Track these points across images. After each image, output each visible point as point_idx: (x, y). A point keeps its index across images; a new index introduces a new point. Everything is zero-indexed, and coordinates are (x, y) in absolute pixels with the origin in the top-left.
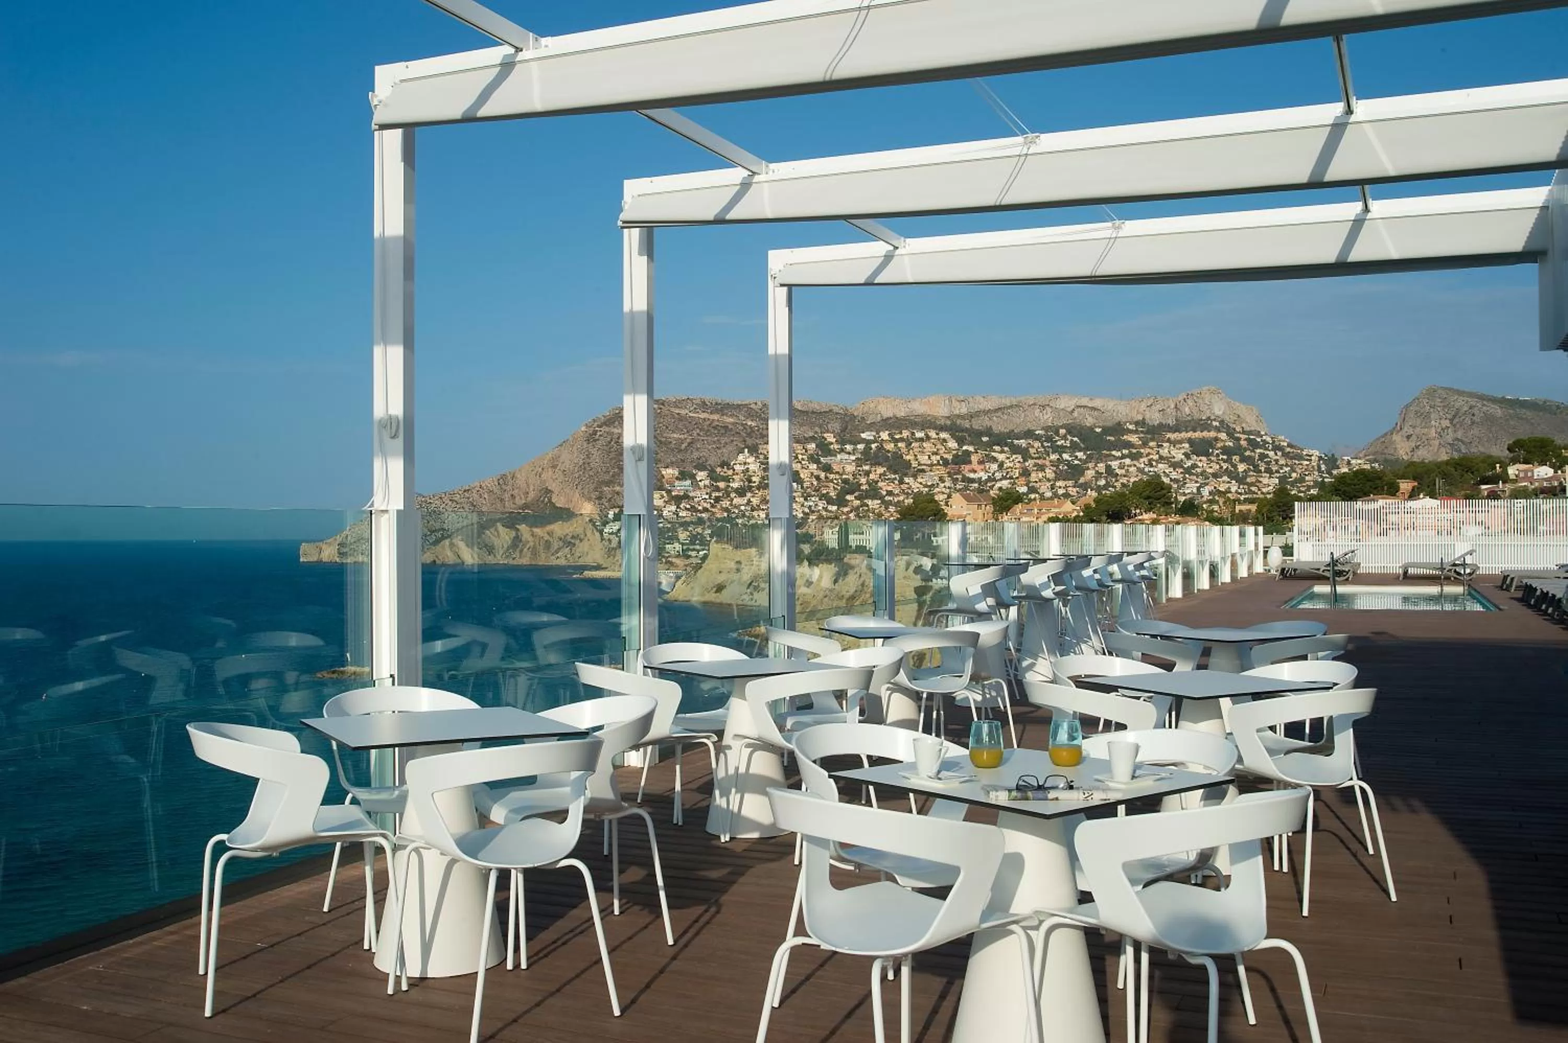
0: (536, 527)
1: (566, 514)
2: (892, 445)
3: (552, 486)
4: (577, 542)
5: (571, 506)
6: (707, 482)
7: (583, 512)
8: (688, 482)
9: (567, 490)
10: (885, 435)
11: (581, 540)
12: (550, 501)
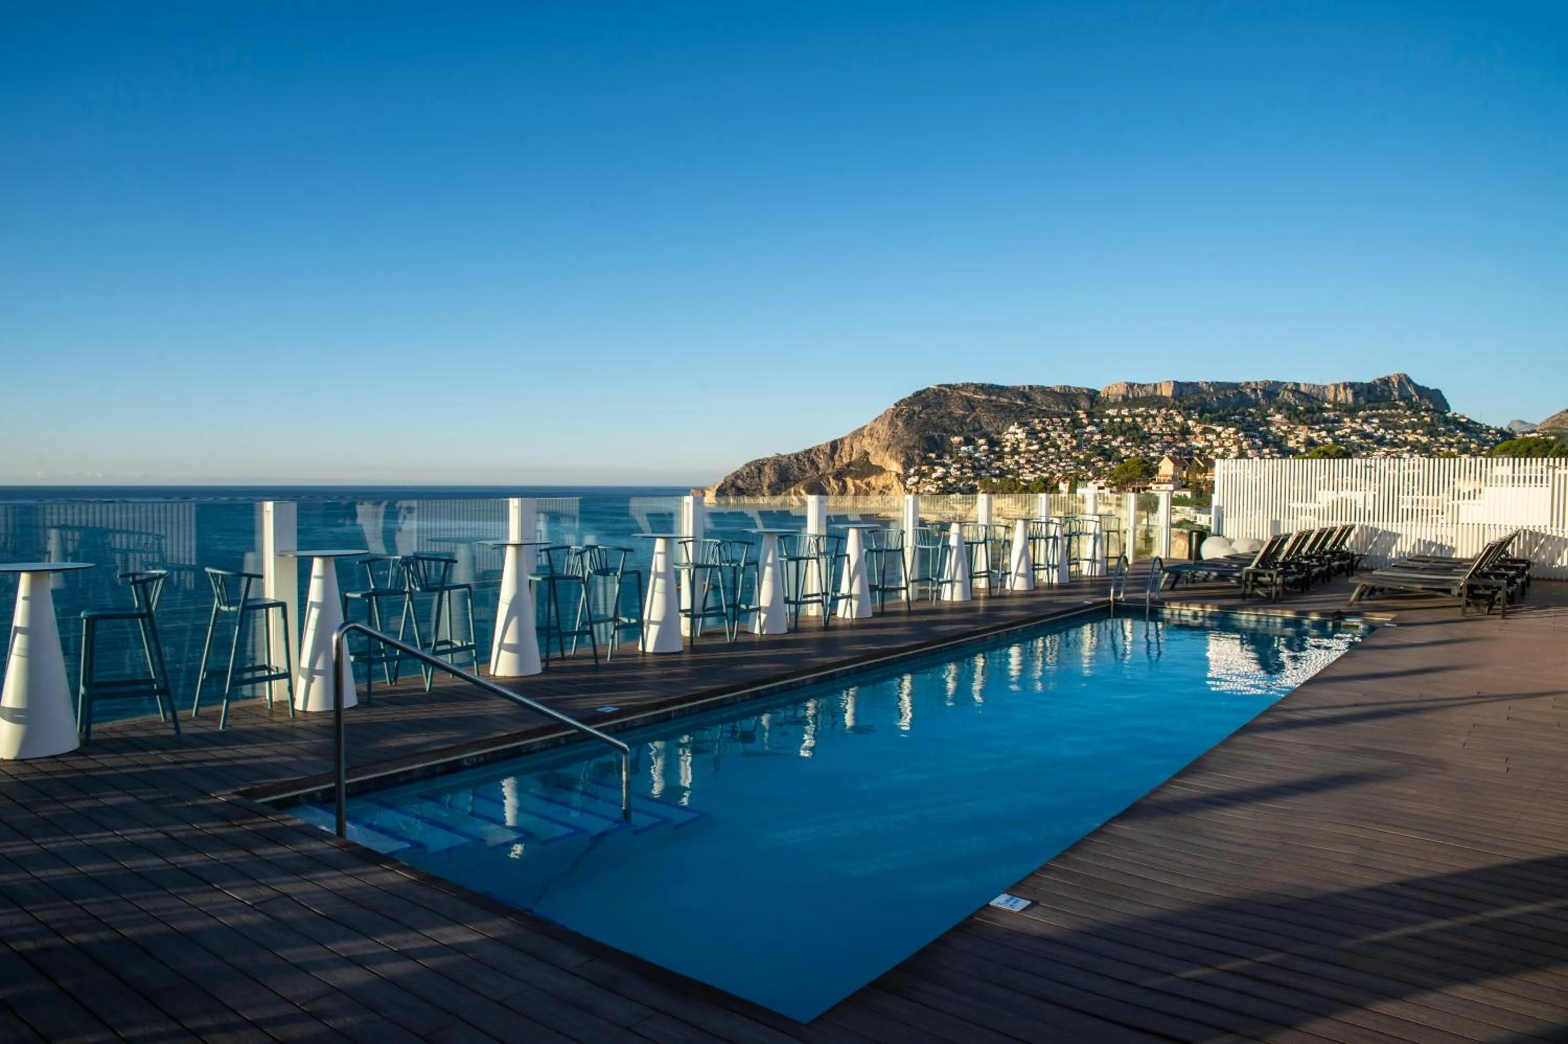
0: (857, 479)
1: (880, 470)
2: (1131, 420)
3: (869, 449)
4: (887, 491)
5: (883, 465)
6: (986, 447)
7: (891, 469)
8: (971, 447)
9: (880, 453)
10: (1125, 412)
11: (890, 490)
12: (868, 460)
